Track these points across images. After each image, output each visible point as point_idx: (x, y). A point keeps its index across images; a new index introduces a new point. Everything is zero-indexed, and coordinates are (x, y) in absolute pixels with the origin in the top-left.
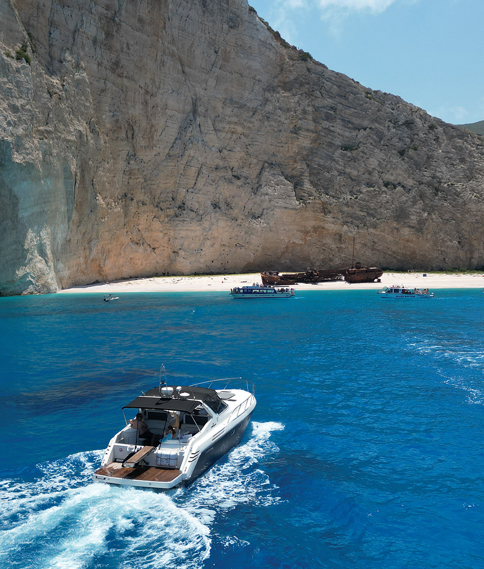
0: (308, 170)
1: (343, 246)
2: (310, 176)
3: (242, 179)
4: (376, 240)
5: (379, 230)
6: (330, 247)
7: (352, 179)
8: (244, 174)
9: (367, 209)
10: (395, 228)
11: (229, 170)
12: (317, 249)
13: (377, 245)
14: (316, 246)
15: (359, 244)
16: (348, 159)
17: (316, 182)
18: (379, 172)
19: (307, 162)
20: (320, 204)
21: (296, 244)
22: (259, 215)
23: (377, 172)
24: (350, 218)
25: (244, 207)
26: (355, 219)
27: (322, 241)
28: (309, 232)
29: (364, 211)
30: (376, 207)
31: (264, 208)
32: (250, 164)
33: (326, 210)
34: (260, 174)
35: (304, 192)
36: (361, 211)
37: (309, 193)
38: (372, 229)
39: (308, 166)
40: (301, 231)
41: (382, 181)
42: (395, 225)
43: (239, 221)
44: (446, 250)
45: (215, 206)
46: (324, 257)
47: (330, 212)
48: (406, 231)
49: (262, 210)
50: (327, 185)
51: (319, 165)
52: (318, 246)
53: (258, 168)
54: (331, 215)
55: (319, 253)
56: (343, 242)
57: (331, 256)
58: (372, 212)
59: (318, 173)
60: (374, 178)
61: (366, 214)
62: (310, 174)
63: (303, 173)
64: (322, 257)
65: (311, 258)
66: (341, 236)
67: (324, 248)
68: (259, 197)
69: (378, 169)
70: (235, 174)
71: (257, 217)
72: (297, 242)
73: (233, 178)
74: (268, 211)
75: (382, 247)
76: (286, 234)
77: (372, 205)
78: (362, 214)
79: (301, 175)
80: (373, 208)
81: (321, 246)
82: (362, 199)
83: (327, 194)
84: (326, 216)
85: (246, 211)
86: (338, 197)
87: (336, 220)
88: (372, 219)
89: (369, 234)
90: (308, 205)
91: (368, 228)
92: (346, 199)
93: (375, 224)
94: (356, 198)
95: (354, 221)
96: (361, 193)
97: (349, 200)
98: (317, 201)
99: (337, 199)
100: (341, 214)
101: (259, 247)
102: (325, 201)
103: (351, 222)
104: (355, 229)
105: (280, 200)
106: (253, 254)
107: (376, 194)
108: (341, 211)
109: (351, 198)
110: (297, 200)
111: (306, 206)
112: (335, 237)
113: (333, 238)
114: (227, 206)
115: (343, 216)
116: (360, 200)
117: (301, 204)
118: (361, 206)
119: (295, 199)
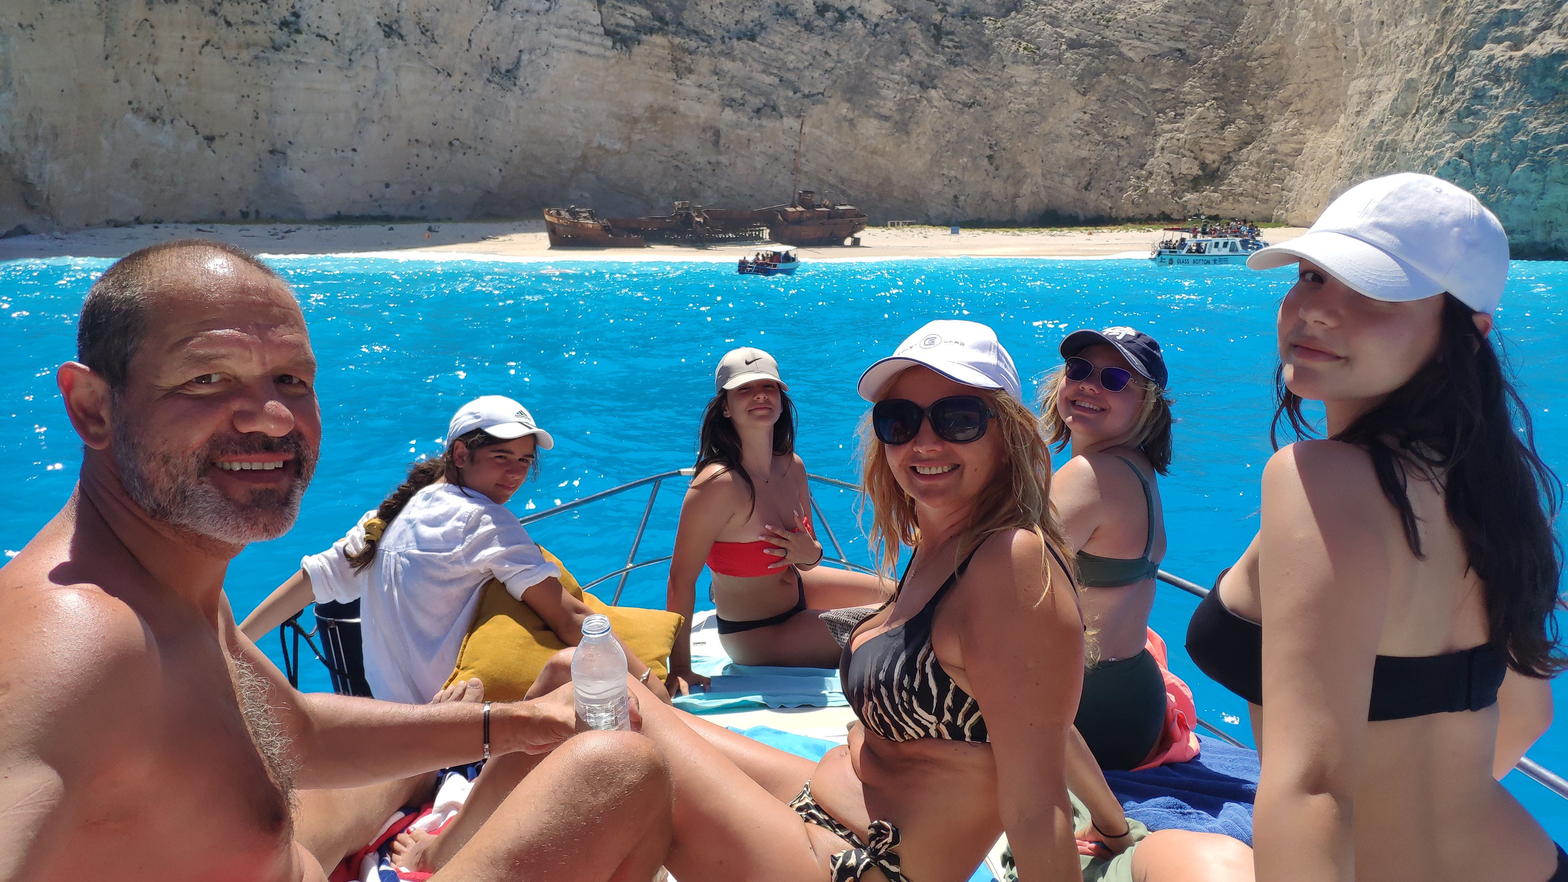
1: (723, 159)
4: (801, 148)
5: (808, 122)
6: (692, 161)
9: (779, 68)
10: (845, 119)
12: (660, 166)
14: (658, 158)
15: (761, 155)
20: (664, 47)
21: (607, 151)
22: (510, 67)
24: (739, 89)
25: (470, 41)
26: (750, 92)
27: (671, 146)
28: (638, 120)
29: (771, 74)
30: (801, 66)
31: (522, 48)
33: (679, 64)
35: (624, 15)
36: (763, 72)
37: (637, 18)
38: (791, 120)
40: (620, 118)
42: (844, 109)
43: (457, 77)
44: (960, 177)
45: (390, 30)
46: (678, 186)
47: (691, 71)
48: (869, 128)
49: (516, 54)
52: (663, 158)
54: (693, 77)
55: (665, 175)
56: (723, 149)
57: (695, 185)
58: (792, 76)
61: (777, 80)
64: (672, 188)
65: (647, 187)
66: (717, 133)
67: (676, 163)
68: (507, 20)
71: (503, 71)
72: (609, 146)
74: (534, 57)
75: (815, 167)
76: (580, 123)
77: (792, 57)
80: (791, 66)
81: (670, 159)
82: (766, 43)
83: (681, 24)
84: (679, 81)
85: (476, 50)
86: (708, 33)
87: (703, 91)
88: (791, 94)
89: (783, 133)
90: (636, 49)
91: (781, 117)
92: (727, 40)
93: (799, 108)
94: (753, 38)
95: (748, 97)
96: (763, 27)
97: (735, 42)
98: (657, 39)
99: (706, 38)
100: (716, 78)
101: (511, 151)
102: (677, 40)
103: (741, 101)
104: (751, 119)
105: (564, 31)
106: (496, 171)
107: (799, 31)
108: (718, 71)
109: (739, 39)
110: (607, 33)
111: (630, 52)
112: (702, 136)
113: (699, 138)
114: (422, 33)
115: (722, 82)
116: (761, 44)
117: (618, 45)
118: (764, 61)
119: (601, 30)
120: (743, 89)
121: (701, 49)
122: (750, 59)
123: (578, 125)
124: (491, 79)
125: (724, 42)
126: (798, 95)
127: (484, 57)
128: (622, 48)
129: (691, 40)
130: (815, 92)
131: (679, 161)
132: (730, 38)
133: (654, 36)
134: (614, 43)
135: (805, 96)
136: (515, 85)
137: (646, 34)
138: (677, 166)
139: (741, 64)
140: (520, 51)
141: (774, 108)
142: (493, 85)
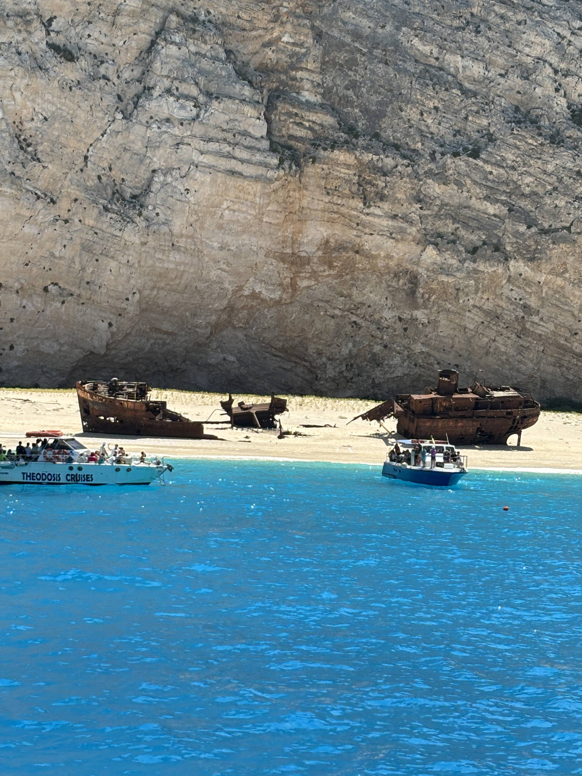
0: (317, 51)
1: (420, 314)
2: (323, 72)
3: (83, 63)
4: (533, 302)
5: (546, 267)
6: (377, 316)
7: (465, 92)
8: (92, 45)
9: (509, 194)
11: (36, 24)
12: (332, 322)
13: (536, 319)
14: (331, 312)
15: (474, 311)
16: (456, 23)
17: (342, 91)
18: (556, 72)
19: (317, 23)
20: (348, 167)
21: (263, 301)
22: (137, 192)
23: (549, 71)
24: (449, 222)
25: (86, 158)
26: (466, 225)
27: (349, 296)
28: (308, 261)
29: (497, 201)
30: (540, 190)
31: (156, 166)
32: (117, 13)
33: (368, 188)
34: (149, 51)
35: (300, 124)
36: (487, 198)
37: (317, 128)
38: (521, 263)
39: (319, 36)
40: (282, 258)
41: (563, 102)
43: (64, 204)
46: (355, 351)
47: (382, 198)
49: (148, 175)
50: (379, 103)
51: (357, 35)
52: (337, 312)
53: (143, 26)
54: (386, 206)
55: (337, 334)
56: (421, 301)
57: (377, 348)
58: (525, 204)
59: (352, 63)
60: (539, 91)
61: (504, 210)
62: (323, 63)
63: (299, 60)
64: (345, 351)
65: (312, 349)
66: (414, 280)
67: (354, 318)
68: (138, 130)
69: (554, 59)
70: (59, 40)
71: (128, 196)
72: (265, 294)
73: (51, 53)
74: (169, 179)
75: (552, 328)
76: (228, 264)
77: (528, 180)
78: (492, 209)
79: (293, 67)
80: (527, 190)
81: (346, 313)
82: (494, 160)
83: (377, 136)
84: (366, 211)
85: (92, 172)
86: (412, 147)
87: (399, 224)
88: (522, 228)
89: (509, 281)
90: (310, 170)
91: (506, 259)
92: (438, 156)
93: (534, 247)
94: (475, 154)
95: (462, 232)
96: (491, 138)
97: (449, 160)
98: (341, 156)
99: (409, 153)
100: (419, 206)
101: (127, 299)
102: (368, 157)
103: (452, 237)
104: (462, 261)
105: (213, 146)
106: (106, 325)
107: (542, 144)
108: (422, 196)
109: (456, 154)
110: (273, 149)
111: (302, 172)
112: (394, 284)
113: (389, 286)
114: (22, 148)
115: (426, 212)
116: (486, 162)
117: (286, 165)
118: (489, 184)
119: (265, 144)
120: (455, 220)
121: (399, 168)
122: (469, 182)
123: (224, 267)
124: (109, 206)
125: (433, 158)
126: (534, 230)
127: (104, 179)
128: (290, 168)
129: (387, 157)
130: (559, 225)
131: (357, 315)
132: (443, 154)
133: (336, 152)
134: (281, 161)
135: (544, 232)
136: (140, 215)
137: (325, 149)
138: (355, 322)
139: (456, 188)
140: (154, 171)
141: (497, 248)
142: (110, 215)
